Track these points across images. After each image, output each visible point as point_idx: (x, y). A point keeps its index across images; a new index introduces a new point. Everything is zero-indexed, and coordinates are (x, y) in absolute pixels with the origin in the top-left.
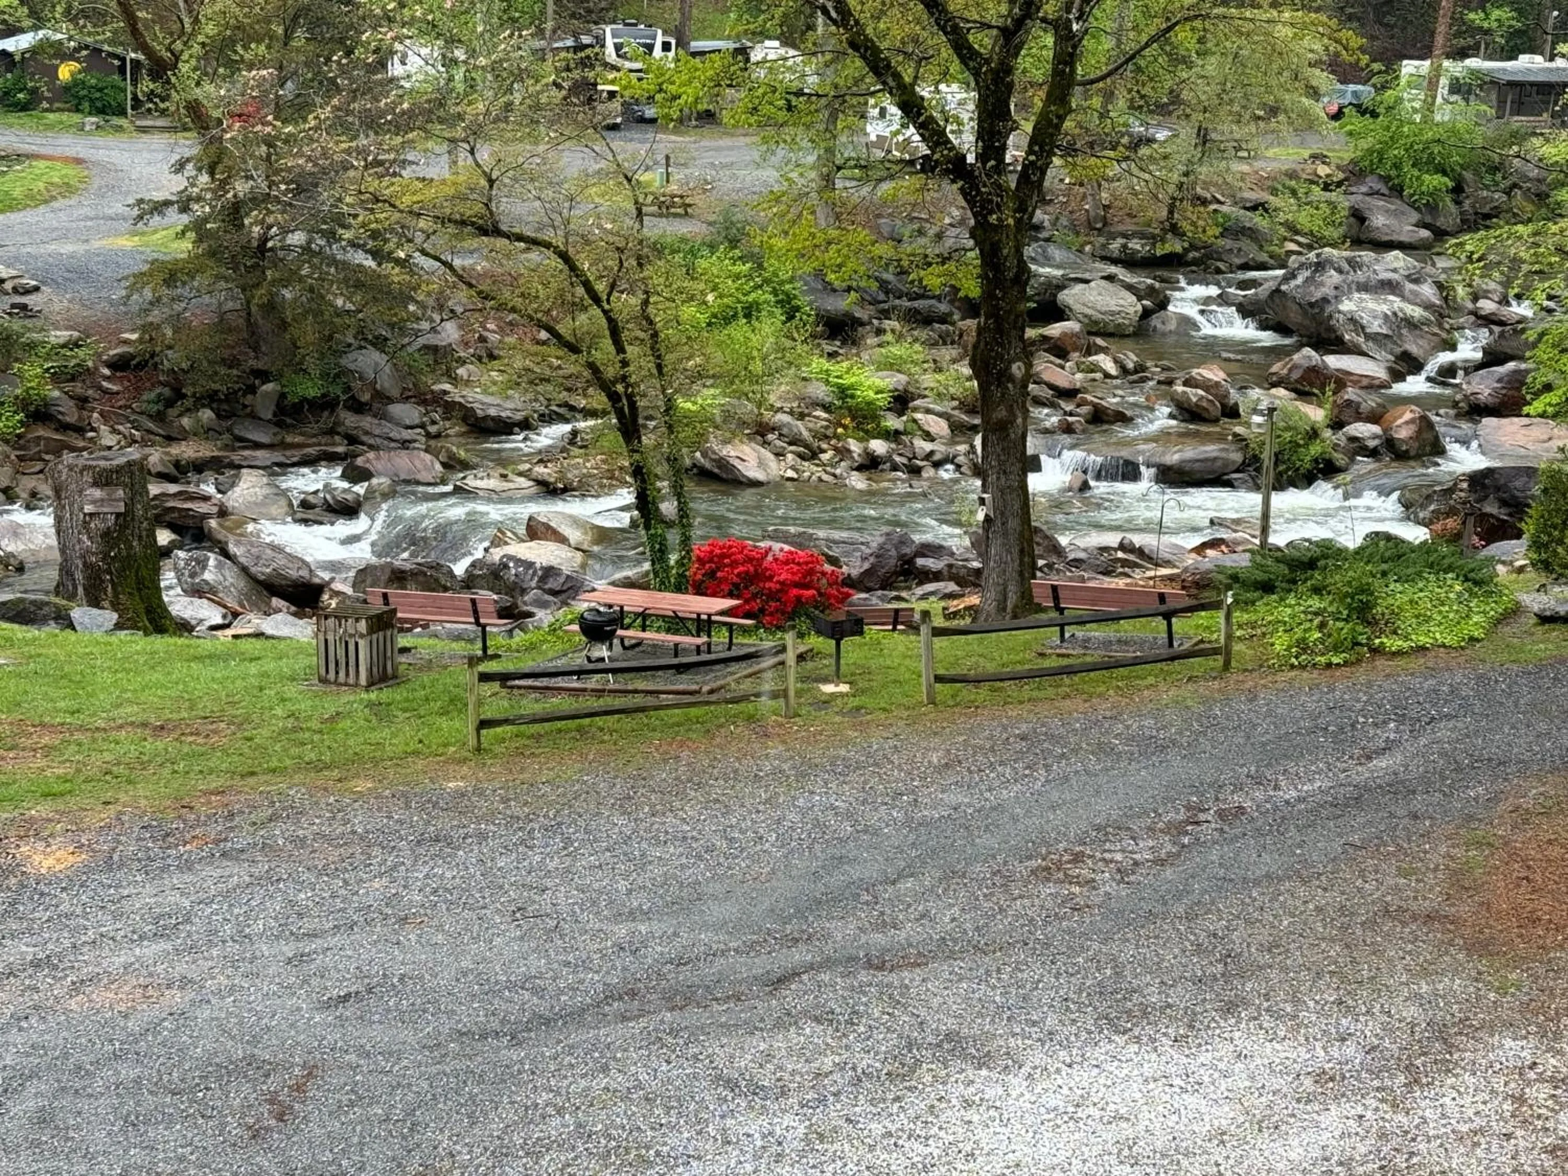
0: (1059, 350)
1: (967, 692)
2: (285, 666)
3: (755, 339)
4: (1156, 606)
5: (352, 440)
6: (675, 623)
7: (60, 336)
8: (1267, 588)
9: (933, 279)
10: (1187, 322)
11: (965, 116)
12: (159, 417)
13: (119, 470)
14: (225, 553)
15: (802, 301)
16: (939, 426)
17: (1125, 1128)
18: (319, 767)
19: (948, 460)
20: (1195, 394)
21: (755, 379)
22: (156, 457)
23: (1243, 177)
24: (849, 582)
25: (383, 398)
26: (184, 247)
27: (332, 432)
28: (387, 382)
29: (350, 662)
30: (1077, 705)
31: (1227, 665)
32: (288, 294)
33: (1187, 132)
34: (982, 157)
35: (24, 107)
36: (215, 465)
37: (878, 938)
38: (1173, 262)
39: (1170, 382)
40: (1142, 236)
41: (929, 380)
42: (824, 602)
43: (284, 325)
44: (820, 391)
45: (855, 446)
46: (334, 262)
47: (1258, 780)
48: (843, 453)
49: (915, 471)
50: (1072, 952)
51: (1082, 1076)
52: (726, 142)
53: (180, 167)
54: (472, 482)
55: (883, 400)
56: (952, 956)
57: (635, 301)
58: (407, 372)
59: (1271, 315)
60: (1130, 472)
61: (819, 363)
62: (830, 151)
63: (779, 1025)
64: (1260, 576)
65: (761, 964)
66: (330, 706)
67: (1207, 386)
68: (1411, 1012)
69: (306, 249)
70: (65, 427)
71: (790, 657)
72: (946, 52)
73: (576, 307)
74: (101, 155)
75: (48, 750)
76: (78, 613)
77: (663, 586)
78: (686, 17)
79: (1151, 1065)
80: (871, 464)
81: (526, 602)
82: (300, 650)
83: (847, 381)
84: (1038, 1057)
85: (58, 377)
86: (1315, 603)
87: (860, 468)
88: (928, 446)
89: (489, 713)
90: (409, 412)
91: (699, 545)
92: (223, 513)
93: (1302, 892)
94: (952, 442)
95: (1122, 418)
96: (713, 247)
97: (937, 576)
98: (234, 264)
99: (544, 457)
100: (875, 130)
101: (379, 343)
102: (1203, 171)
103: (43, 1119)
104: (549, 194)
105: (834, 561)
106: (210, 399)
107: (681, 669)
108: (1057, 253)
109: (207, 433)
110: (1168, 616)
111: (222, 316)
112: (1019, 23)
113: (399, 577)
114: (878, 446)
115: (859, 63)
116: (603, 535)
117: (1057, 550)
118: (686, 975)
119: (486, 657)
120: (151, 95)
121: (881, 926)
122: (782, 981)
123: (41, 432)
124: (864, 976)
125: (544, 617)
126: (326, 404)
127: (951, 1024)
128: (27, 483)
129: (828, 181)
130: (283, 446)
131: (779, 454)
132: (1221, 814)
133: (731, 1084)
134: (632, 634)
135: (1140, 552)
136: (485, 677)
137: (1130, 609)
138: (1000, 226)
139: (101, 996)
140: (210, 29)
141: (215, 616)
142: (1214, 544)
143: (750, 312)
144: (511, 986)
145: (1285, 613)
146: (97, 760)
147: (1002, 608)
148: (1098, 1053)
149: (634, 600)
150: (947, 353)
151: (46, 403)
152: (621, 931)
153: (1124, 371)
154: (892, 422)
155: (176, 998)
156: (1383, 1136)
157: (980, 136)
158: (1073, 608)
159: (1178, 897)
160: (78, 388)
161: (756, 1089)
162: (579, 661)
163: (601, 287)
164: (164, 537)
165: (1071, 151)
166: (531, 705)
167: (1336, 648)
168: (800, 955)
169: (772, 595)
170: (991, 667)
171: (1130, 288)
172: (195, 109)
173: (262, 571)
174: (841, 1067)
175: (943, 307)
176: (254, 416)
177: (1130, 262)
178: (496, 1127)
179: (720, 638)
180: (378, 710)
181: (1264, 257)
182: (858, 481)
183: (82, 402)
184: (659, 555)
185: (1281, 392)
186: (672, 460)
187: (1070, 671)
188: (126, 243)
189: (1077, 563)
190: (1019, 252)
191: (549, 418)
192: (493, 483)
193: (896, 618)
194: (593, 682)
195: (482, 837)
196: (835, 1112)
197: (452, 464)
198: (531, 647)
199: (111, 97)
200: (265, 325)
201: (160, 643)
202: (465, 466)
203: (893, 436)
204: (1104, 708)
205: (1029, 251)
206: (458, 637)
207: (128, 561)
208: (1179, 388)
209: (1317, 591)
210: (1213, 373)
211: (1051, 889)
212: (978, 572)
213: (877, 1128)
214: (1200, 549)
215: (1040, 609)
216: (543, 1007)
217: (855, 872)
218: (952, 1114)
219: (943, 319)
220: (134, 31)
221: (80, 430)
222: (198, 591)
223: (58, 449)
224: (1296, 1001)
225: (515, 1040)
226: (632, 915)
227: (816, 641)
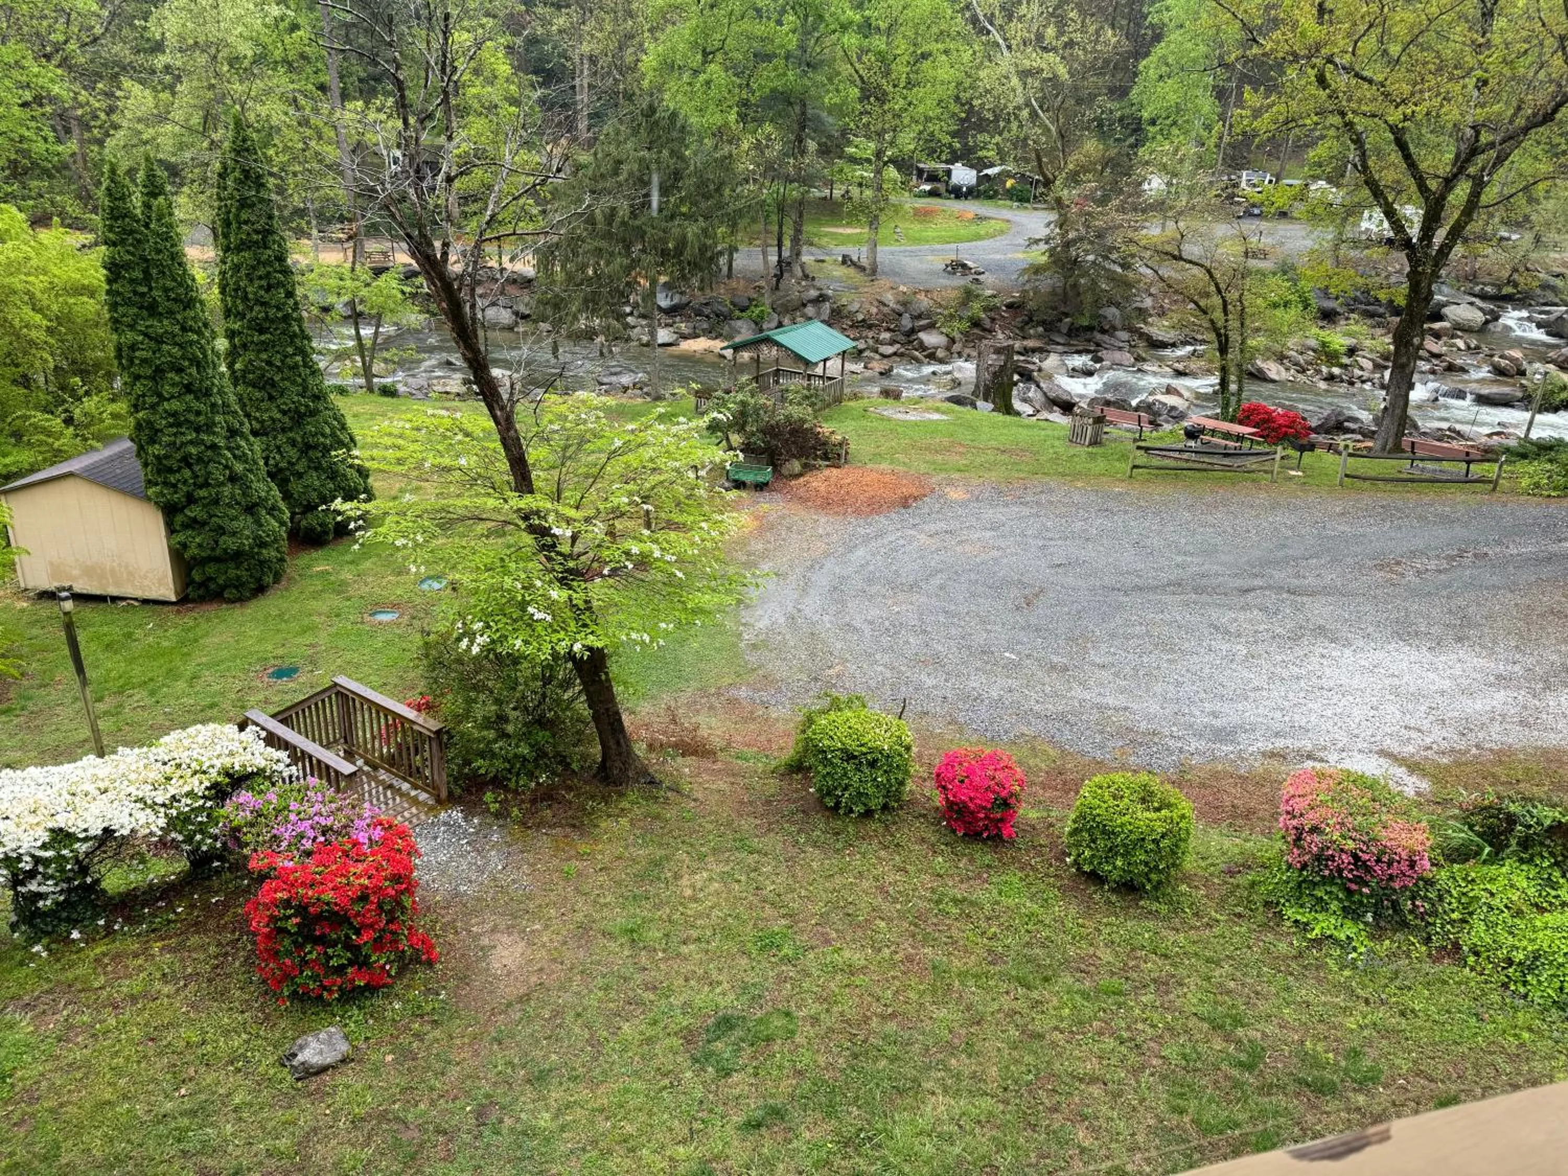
0: (1437, 335)
1: (1358, 483)
2: (1056, 433)
3: (1287, 317)
4: (1463, 456)
5: (1098, 345)
6: (1227, 435)
7: (989, 292)
8: (1524, 456)
9: (1382, 296)
10: (1508, 329)
11: (1416, 219)
12: (1022, 329)
13: (1004, 348)
14: (1038, 386)
15: (1312, 301)
16: (1368, 365)
17: (1396, 682)
18: (1064, 475)
19: (1369, 380)
20: (1504, 363)
21: (1284, 335)
22: (1018, 345)
23: (1555, 260)
24: (1310, 428)
25: (1114, 328)
26: (1044, 259)
27: (1089, 341)
28: (1118, 323)
29: (1083, 434)
30: (1414, 496)
31: (1494, 489)
32: (1082, 281)
33: (1529, 236)
34: (1421, 240)
35: (991, 198)
36: (1040, 350)
37: (1296, 582)
38: (1508, 298)
39: (1492, 356)
40: (1493, 285)
41: (1368, 343)
42: (1297, 435)
43: (1079, 294)
44: (1313, 343)
45: (1324, 369)
46: (1104, 268)
47: (1499, 543)
48: (1318, 372)
49: (1352, 384)
50: (1386, 602)
51: (1380, 655)
52: (1290, 226)
53: (1048, 225)
54: (1145, 367)
55: (1343, 350)
56: (1329, 594)
57: (1237, 295)
58: (1126, 317)
59: (1554, 329)
60: (1461, 395)
61: (1315, 330)
62: (1340, 234)
63: (1242, 608)
64: (1521, 450)
65: (1238, 583)
66: (1072, 451)
67: (1511, 359)
68: (1554, 657)
69: (1094, 262)
70: (984, 330)
71: (1278, 457)
72: (1414, 188)
73: (1207, 295)
74: (1017, 219)
75: (961, 453)
76: (980, 403)
77: (1225, 419)
78: (1282, 168)
79: (1414, 655)
80: (1331, 378)
81: (1160, 420)
82: (1063, 428)
83: (1328, 339)
84: (1361, 643)
85: (986, 309)
86: (1548, 466)
87: (1325, 379)
88: (1360, 373)
89: (1137, 462)
90: (1124, 335)
91: (1245, 404)
92: (1040, 370)
93: (1509, 595)
94: (1373, 372)
95: (1463, 370)
96: (1274, 274)
97: (1353, 431)
98: (1063, 267)
99: (1179, 360)
100: (1364, 225)
101: (1117, 305)
102: (1534, 256)
103: (941, 587)
104: (1207, 244)
105: (1304, 419)
106: (1043, 323)
107: (1226, 455)
108: (1445, 289)
109: (1039, 337)
110: (1468, 463)
111: (1054, 288)
112: (1455, 176)
113: (1108, 403)
114: (1336, 371)
115: (1368, 191)
116: (1198, 396)
117: (1416, 427)
118: (1204, 581)
119: (1140, 440)
120: (1042, 194)
121: (1297, 575)
122: (1247, 591)
123: (976, 331)
124: (1285, 595)
125: (1167, 427)
126: (1090, 329)
127: (1322, 622)
128: (967, 351)
129: (1336, 247)
130: (1069, 345)
131: (1287, 369)
132: (1475, 555)
133: (1217, 628)
134: (1207, 438)
135: (1458, 433)
136: (1139, 448)
137: (1450, 456)
138: (1424, 272)
139: (968, 548)
140: (1071, 166)
141: (1030, 411)
142: (1498, 434)
143: (1286, 304)
144: (1128, 573)
145: (1531, 469)
146: (978, 460)
147: (1383, 449)
148: (1390, 647)
149: (1210, 424)
150: (1379, 331)
151: (980, 320)
152: (1179, 559)
153: (1469, 348)
154: (1345, 360)
155: (995, 553)
156: (1525, 707)
157: (1422, 229)
158: (1419, 453)
159: (1445, 587)
160: (992, 314)
161: (1227, 632)
162: (1181, 446)
163: (1223, 286)
164: (1016, 377)
165: (1466, 241)
166: (1156, 462)
167: (1555, 489)
168: (1258, 582)
169: (1273, 429)
170: (1373, 474)
171: (1481, 309)
172: (1059, 201)
173: (1052, 395)
174: (1268, 631)
175: (1381, 310)
176: (1059, 331)
177: (1483, 297)
178: (1113, 625)
179: (1247, 444)
180: (1093, 457)
181: (1557, 300)
182: (1323, 385)
183: (993, 320)
184: (1225, 406)
185: (1551, 366)
186: (1239, 366)
187: (1412, 481)
188: (1021, 256)
189: (1424, 434)
190: (1430, 286)
191: (1185, 343)
192: (1155, 369)
193: (1330, 447)
194: (1185, 456)
195: (1126, 512)
196: (1261, 648)
197: (1139, 359)
198: (1161, 438)
199: (1025, 194)
200: (1071, 294)
201: (1008, 418)
202: (1144, 360)
203: (1344, 367)
204: (1426, 500)
205: (1434, 287)
206: (1129, 431)
207: (1001, 385)
208: (1496, 359)
209: (1551, 461)
210: (1516, 354)
211: (1382, 574)
212: (1374, 432)
213: (1279, 658)
214: (1490, 435)
215: (1403, 451)
216: (1140, 582)
217: (1291, 552)
218: (1315, 660)
219: (1380, 316)
220: (1040, 166)
221: (990, 331)
222: (1025, 400)
223: (981, 338)
224: (1495, 642)
225: (1126, 594)
226: (1185, 554)
227: (1290, 452)
